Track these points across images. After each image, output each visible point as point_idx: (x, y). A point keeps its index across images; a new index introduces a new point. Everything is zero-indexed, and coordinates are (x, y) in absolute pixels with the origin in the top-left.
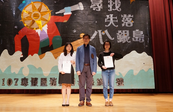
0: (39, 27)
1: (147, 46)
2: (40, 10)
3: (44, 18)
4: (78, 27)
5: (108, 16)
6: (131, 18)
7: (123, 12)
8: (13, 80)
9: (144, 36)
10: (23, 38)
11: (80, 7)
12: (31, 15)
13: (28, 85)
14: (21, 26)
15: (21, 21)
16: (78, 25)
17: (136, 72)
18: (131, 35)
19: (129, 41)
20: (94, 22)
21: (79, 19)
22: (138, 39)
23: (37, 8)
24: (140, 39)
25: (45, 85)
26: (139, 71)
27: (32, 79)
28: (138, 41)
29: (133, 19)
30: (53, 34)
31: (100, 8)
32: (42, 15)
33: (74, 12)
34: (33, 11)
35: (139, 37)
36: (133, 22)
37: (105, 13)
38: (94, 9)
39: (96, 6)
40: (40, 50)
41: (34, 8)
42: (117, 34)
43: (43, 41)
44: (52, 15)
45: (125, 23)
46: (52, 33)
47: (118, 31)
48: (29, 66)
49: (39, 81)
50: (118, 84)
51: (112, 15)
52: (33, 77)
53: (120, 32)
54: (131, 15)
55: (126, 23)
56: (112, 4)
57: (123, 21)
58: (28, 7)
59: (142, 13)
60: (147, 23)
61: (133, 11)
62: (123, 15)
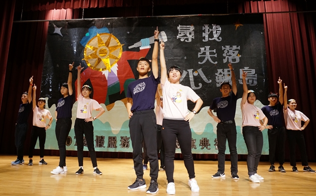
1: (261, 91)
2: (109, 44)
3: (113, 56)
5: (202, 49)
6: (236, 50)
7: (224, 43)
8: (73, 138)
9: (256, 77)
10: (85, 83)
11: (163, 37)
12: (96, 52)
15: (84, 60)
20: (183, 58)
22: (248, 82)
23: (104, 41)
24: (251, 81)
25: (114, 146)
27: (97, 137)
29: (240, 52)
30: (126, 77)
31: (190, 37)
32: (110, 51)
34: (100, 47)
35: (249, 78)
36: (240, 56)
37: (198, 45)
38: (182, 40)
39: (186, 36)
41: (100, 41)
42: (216, 74)
44: (124, 50)
45: (228, 58)
46: (124, 75)
47: (218, 70)
49: (106, 141)
51: (208, 47)
52: (99, 135)
53: (220, 71)
54: (237, 47)
55: (229, 57)
56: (209, 31)
57: (224, 55)
58: (93, 40)
59: (253, 43)
60: (262, 57)
61: (240, 41)
62: (224, 47)
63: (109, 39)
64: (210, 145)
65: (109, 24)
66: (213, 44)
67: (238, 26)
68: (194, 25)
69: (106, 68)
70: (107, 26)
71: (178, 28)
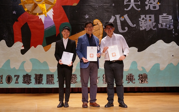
0: (43, 12)
3: (48, 1)
4: (90, 12)
8: (13, 77)
9: (173, 22)
10: (23, 26)
13: (31, 83)
14: (21, 11)
15: (21, 5)
16: (91, 9)
17: (163, 67)
18: (157, 20)
19: (154, 27)
20: (111, 5)
21: (92, 2)
22: (166, 26)
24: (168, 26)
25: (51, 83)
26: (166, 65)
27: (36, 75)
28: (166, 28)
29: (160, 1)
35: (167, 23)
36: (160, 4)
40: (45, 40)
42: (139, 19)
43: (48, 29)
45: (149, 6)
46: (59, 20)
47: (141, 16)
48: (31, 60)
49: (44, 78)
50: (140, 81)
52: (37, 74)
53: (143, 16)
55: (151, 5)
57: (146, 3)
60: (177, 5)
64: (135, 80)
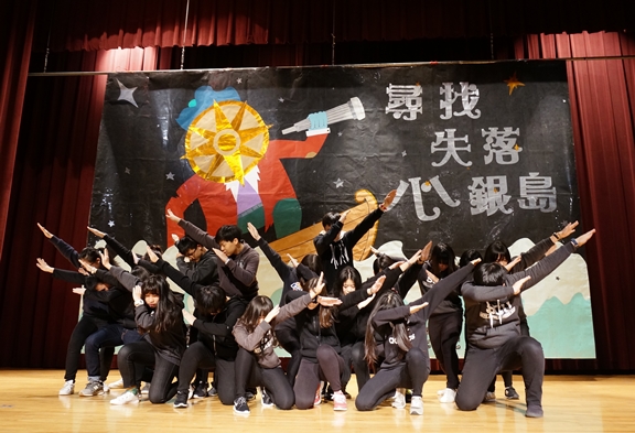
0: (236, 174)
2: (239, 125)
3: (248, 149)
4: (347, 171)
5: (440, 135)
6: (512, 136)
7: (486, 122)
9: (555, 193)
10: (189, 207)
11: (355, 110)
12: (211, 141)
14: (184, 173)
15: (186, 160)
16: (348, 166)
17: (532, 306)
18: (514, 189)
19: (506, 207)
20: (399, 155)
21: (351, 148)
22: (538, 203)
23: (230, 118)
24: (543, 203)
26: (541, 303)
28: (538, 208)
29: (520, 142)
30: (277, 195)
31: (414, 111)
32: (243, 139)
33: (336, 127)
34: (219, 130)
35: (539, 196)
36: (521, 149)
37: (431, 126)
38: (397, 116)
39: (404, 107)
41: (220, 117)
42: (469, 188)
43: (246, 214)
44: (271, 137)
45: (494, 154)
46: (273, 192)
47: (473, 179)
51: (451, 132)
53: (477, 180)
54: (514, 130)
55: (497, 152)
56: (453, 97)
57: (487, 147)
58: (205, 116)
59: (547, 122)
60: (566, 151)
61: (520, 117)
62: (487, 130)
63: (241, 114)
65: (239, 81)
66: (462, 125)
67: (513, 85)
68: (422, 84)
69: (233, 177)
70: (236, 86)
71: (389, 90)
